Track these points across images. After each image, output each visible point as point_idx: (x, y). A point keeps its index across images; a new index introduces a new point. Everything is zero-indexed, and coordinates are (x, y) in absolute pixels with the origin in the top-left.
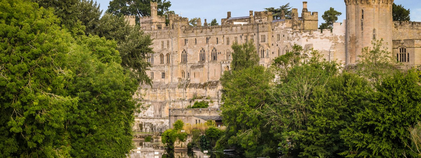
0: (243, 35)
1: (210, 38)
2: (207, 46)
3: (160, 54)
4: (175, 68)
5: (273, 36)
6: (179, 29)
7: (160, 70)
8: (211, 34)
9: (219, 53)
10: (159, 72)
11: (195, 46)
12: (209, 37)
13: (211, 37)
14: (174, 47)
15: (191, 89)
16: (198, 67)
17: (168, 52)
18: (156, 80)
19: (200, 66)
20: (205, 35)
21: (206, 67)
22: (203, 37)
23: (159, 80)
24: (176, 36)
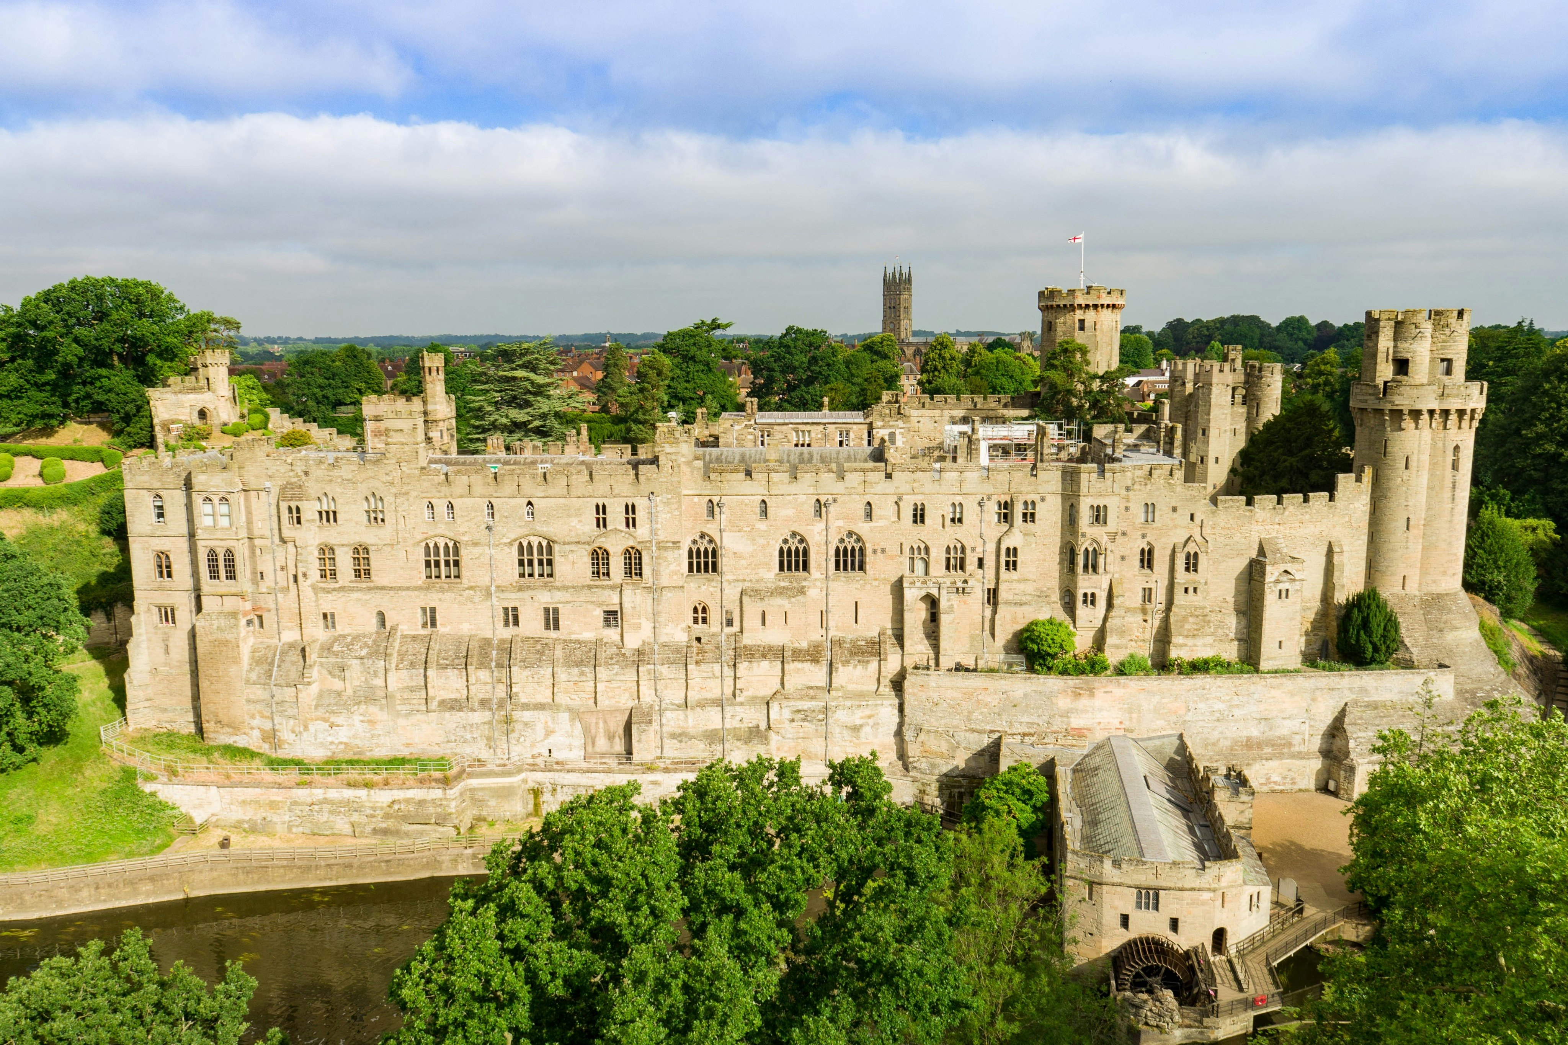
0: (989, 499)
1: (835, 501)
2: (821, 525)
3: (590, 548)
4: (669, 595)
5: (1127, 509)
6: (685, 468)
7: (592, 602)
8: (839, 487)
9: (875, 552)
10: (590, 607)
11: (762, 526)
12: (830, 498)
13: (840, 499)
14: (659, 526)
15: (755, 664)
16: (781, 594)
17: (631, 543)
18: (570, 633)
19: (787, 588)
20: (812, 490)
21: (814, 593)
22: (803, 498)
23: (588, 635)
24: (668, 491)
